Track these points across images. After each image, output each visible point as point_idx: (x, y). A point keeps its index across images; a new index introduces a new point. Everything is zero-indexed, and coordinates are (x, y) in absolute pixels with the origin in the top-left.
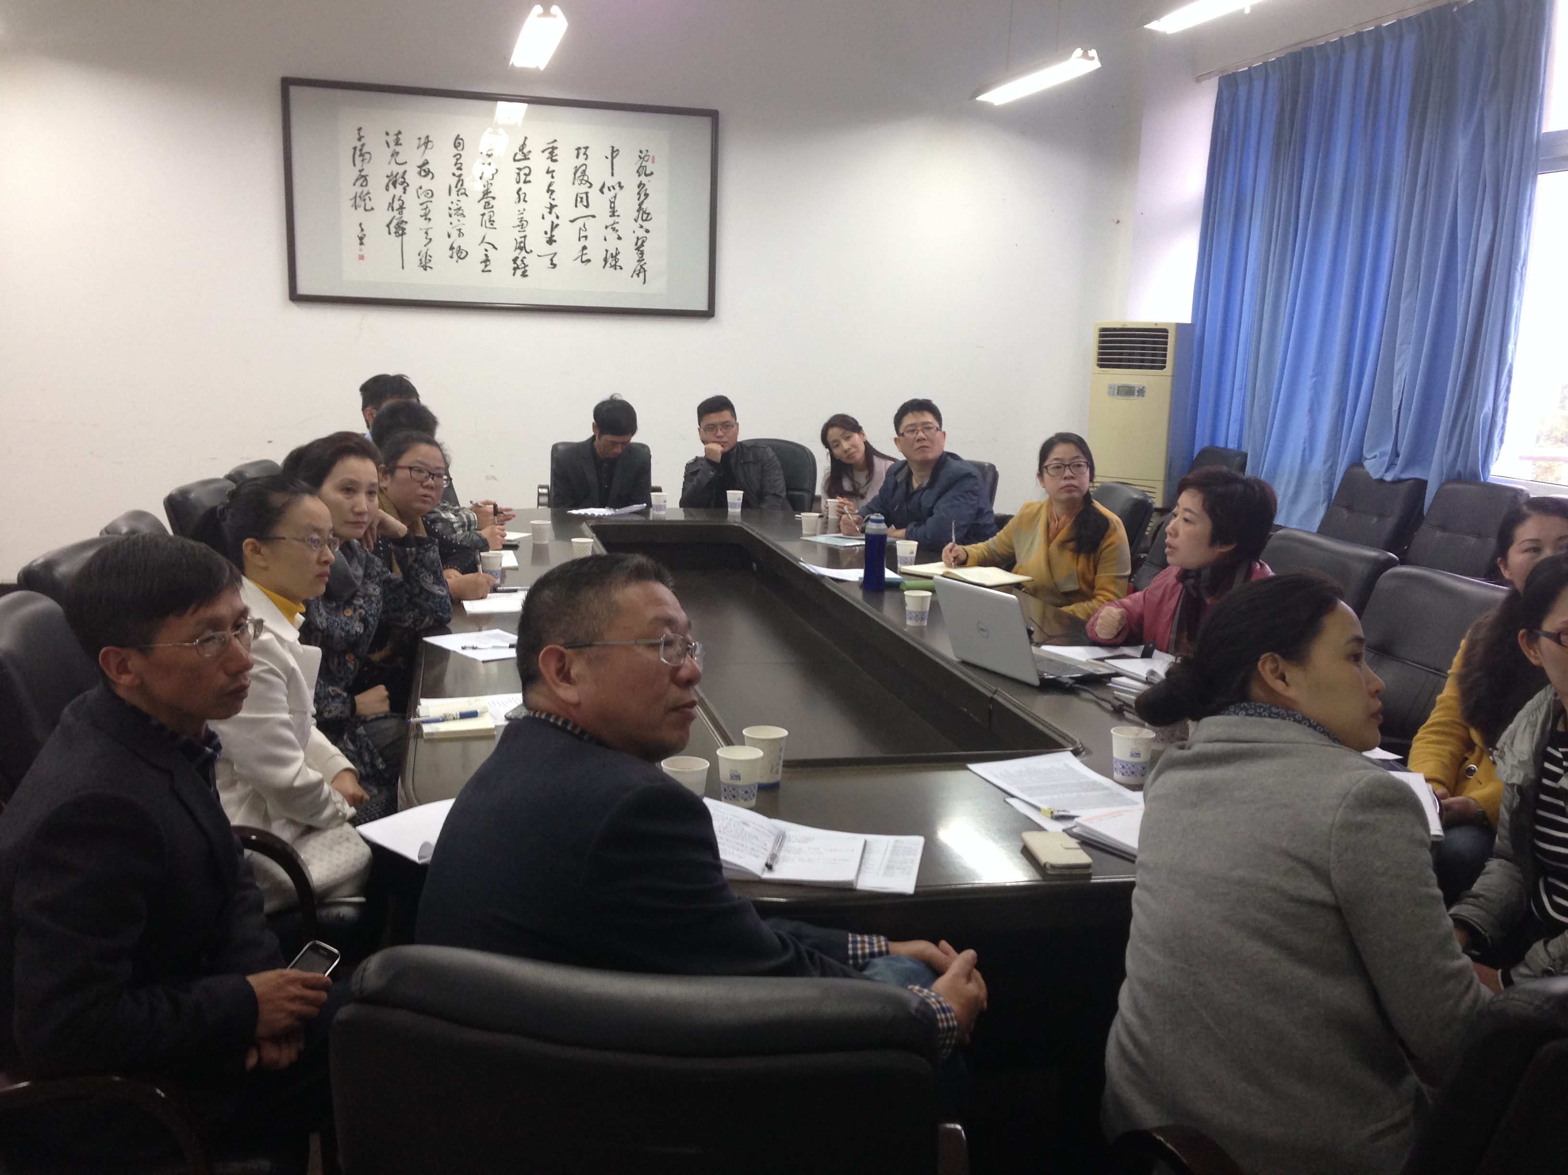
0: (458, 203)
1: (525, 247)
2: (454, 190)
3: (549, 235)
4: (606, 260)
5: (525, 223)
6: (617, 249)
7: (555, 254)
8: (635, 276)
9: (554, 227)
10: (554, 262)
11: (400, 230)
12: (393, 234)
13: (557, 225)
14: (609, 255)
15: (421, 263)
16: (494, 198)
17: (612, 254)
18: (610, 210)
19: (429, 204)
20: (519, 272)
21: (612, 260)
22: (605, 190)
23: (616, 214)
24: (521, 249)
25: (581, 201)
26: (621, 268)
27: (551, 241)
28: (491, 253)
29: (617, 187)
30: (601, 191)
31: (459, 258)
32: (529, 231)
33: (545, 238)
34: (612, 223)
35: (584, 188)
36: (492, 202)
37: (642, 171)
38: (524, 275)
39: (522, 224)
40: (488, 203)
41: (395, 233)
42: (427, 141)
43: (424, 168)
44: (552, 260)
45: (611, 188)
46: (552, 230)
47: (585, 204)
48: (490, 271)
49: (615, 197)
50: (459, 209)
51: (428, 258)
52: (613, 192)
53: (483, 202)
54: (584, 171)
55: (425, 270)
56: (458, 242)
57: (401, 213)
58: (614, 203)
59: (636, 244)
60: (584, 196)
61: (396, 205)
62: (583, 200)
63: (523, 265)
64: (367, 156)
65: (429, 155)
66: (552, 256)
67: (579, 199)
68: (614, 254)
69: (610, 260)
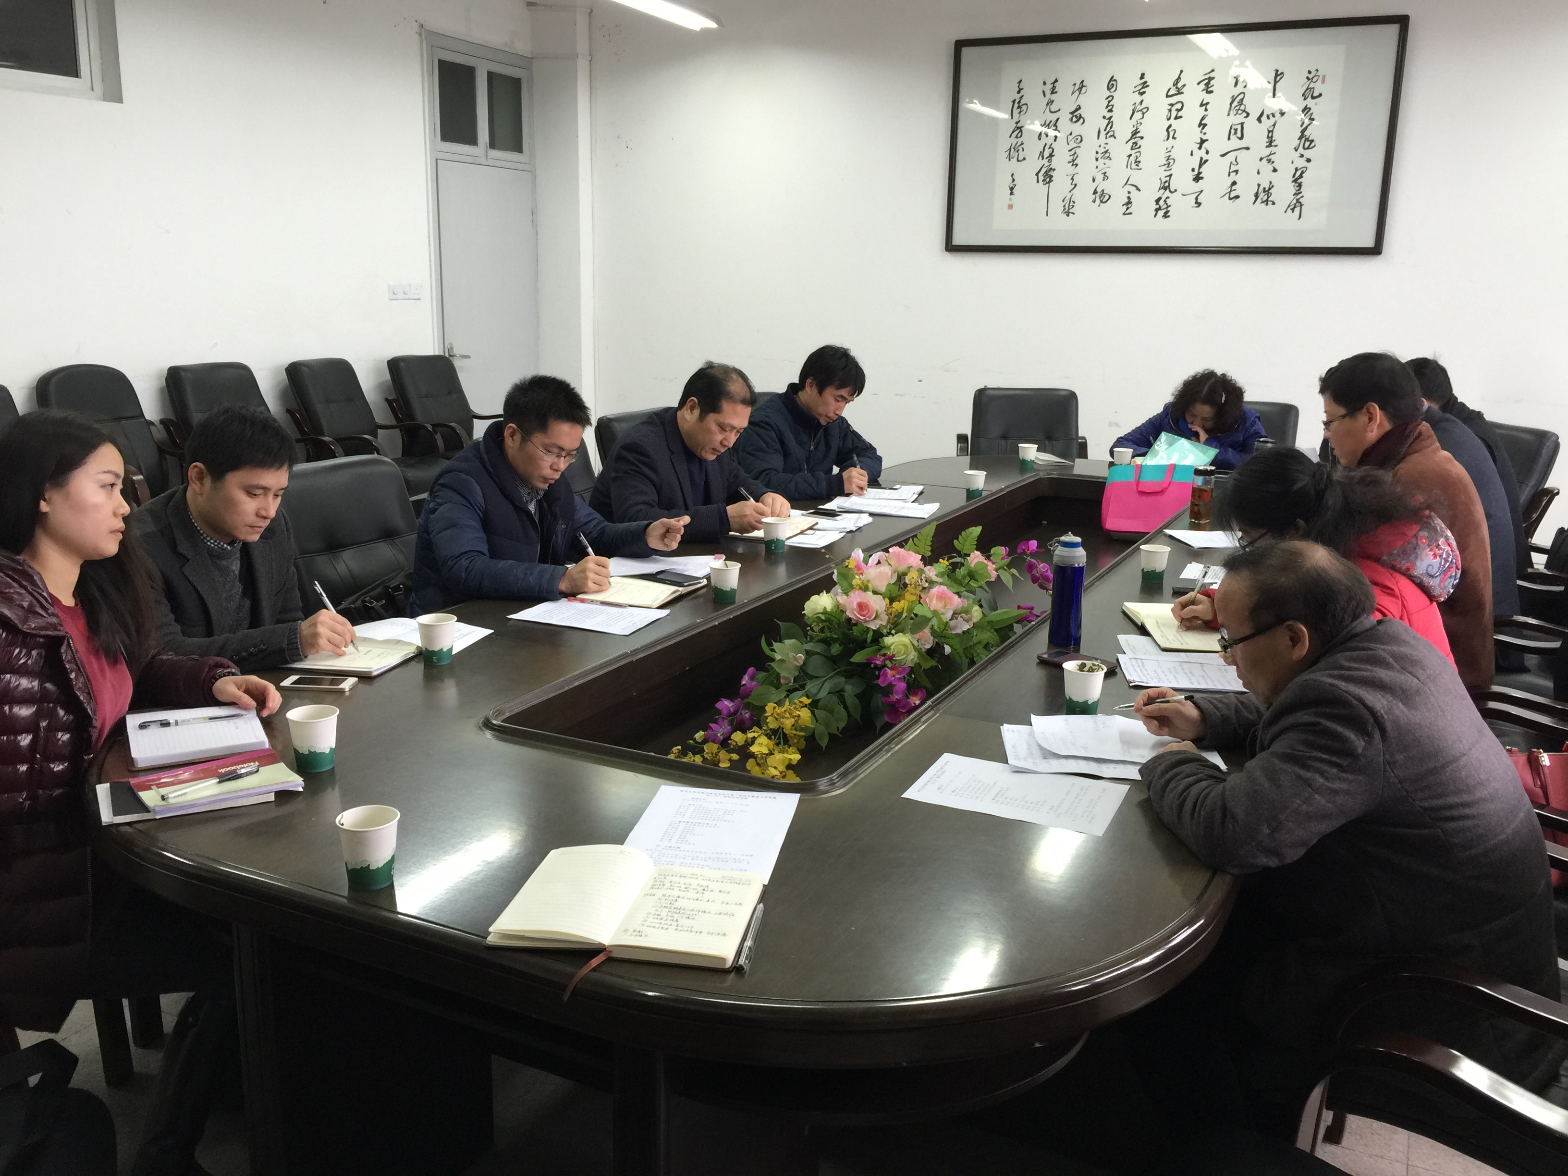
0: (1106, 146)
1: (1169, 186)
2: (1103, 133)
3: (1196, 172)
4: (1257, 196)
5: (1171, 161)
6: (1271, 183)
7: (1202, 191)
8: (1289, 211)
9: (1202, 162)
10: (1199, 201)
11: (1048, 178)
12: (1041, 182)
13: (1206, 161)
14: (1261, 189)
15: (1064, 209)
16: (1142, 138)
17: (1264, 188)
18: (1267, 140)
19: (1077, 150)
20: (1161, 213)
21: (1264, 195)
22: (1264, 118)
23: (1273, 144)
24: (1165, 188)
25: (1236, 133)
26: (1274, 203)
27: (1197, 178)
28: (1134, 194)
29: (1278, 115)
30: (1259, 120)
31: (1101, 202)
32: (1175, 170)
33: (1192, 175)
34: (1268, 154)
35: (1240, 118)
36: (1140, 142)
37: (1309, 94)
38: (1166, 216)
39: (1169, 162)
40: (1136, 143)
41: (1043, 181)
42: (1082, 85)
43: (1075, 114)
44: (1197, 198)
45: (1271, 116)
46: (1200, 166)
47: (1239, 135)
48: (1131, 213)
49: (1274, 125)
50: (1106, 152)
51: (1072, 204)
52: (1272, 120)
53: (1130, 143)
54: (1242, 100)
55: (1068, 216)
56: (1102, 186)
57: (1050, 161)
58: (1272, 131)
59: (1294, 176)
60: (1239, 127)
61: (1046, 154)
62: (1237, 132)
63: (1165, 206)
64: (1024, 108)
65: (1083, 100)
66: (1196, 195)
67: (1233, 131)
68: (1267, 189)
69: (1262, 195)
